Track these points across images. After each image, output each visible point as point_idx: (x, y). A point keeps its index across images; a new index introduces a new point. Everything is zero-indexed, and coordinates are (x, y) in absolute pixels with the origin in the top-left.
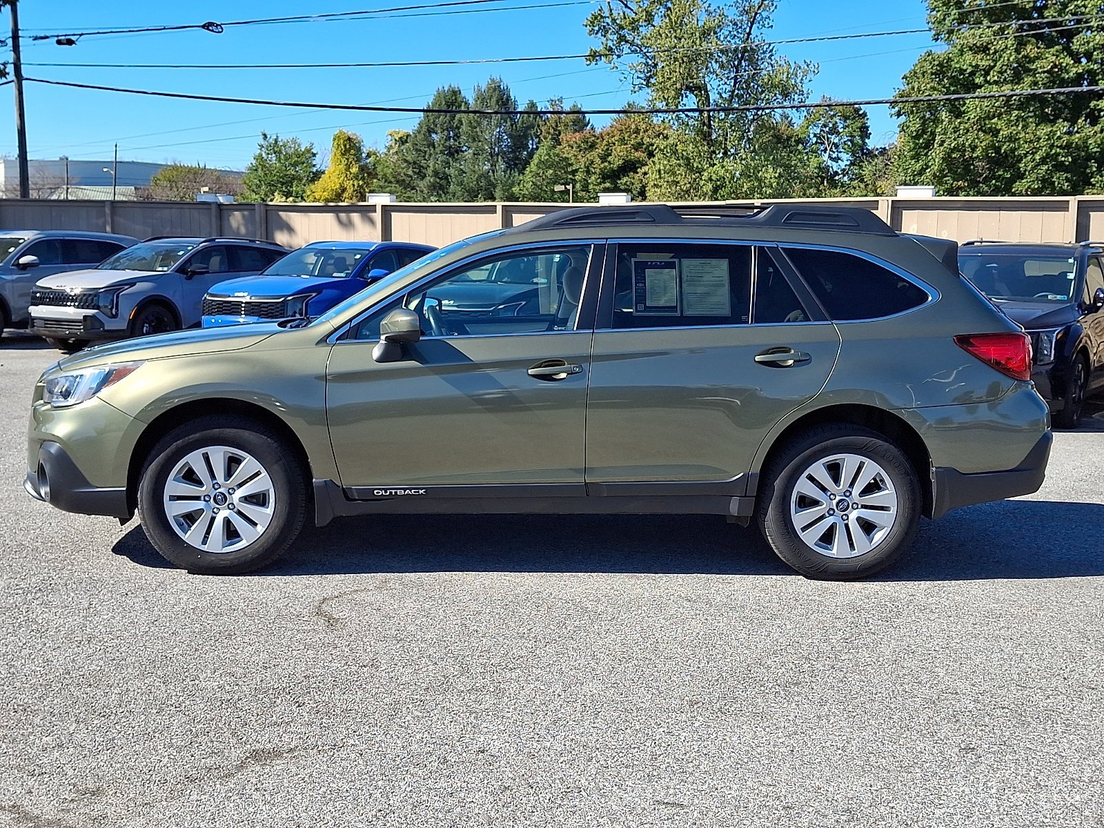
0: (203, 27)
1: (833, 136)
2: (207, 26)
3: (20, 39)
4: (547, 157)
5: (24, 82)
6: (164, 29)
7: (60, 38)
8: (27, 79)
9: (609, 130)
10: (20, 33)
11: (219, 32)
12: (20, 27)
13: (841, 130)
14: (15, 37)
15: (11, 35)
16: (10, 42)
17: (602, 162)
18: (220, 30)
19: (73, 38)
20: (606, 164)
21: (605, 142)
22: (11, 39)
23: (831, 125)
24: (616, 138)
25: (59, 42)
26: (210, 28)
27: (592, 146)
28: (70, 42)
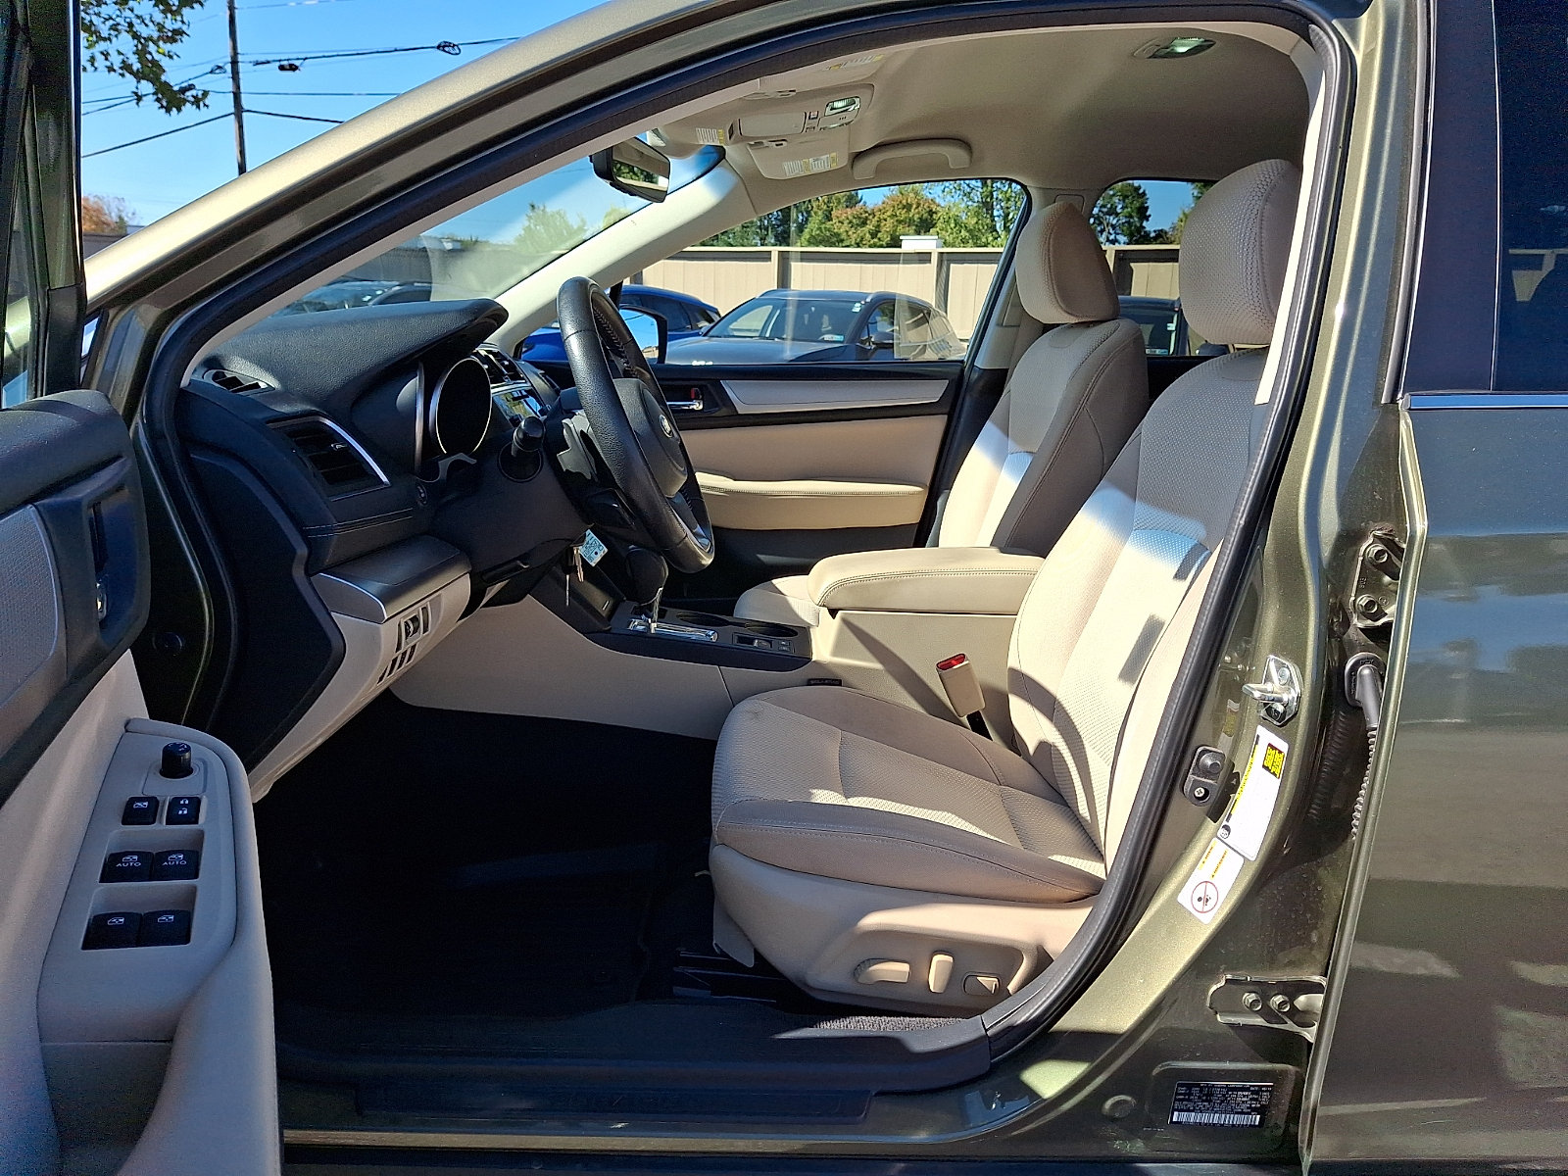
0: (438, 47)
1: (1112, 218)
2: (442, 47)
3: (240, 64)
4: (818, 232)
5: (244, 114)
6: (396, 50)
7: (283, 63)
8: (248, 111)
9: (881, 206)
10: (240, 58)
11: (457, 54)
12: (239, 51)
13: (1119, 211)
14: (234, 63)
15: (230, 60)
16: (228, 68)
17: (873, 238)
18: (458, 51)
19: (297, 63)
20: (876, 240)
21: (876, 218)
22: (230, 65)
23: (1109, 206)
24: (889, 214)
25: (282, 68)
26: (446, 49)
27: (864, 223)
28: (293, 68)
